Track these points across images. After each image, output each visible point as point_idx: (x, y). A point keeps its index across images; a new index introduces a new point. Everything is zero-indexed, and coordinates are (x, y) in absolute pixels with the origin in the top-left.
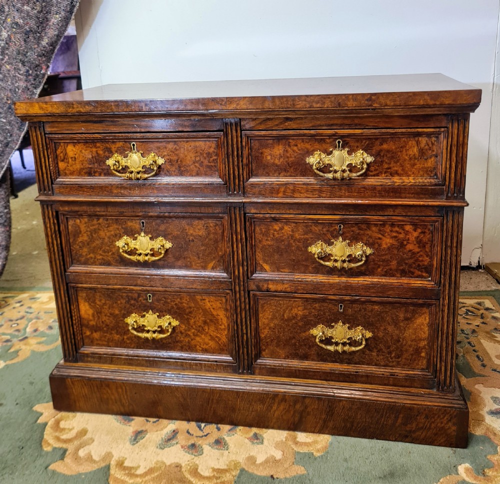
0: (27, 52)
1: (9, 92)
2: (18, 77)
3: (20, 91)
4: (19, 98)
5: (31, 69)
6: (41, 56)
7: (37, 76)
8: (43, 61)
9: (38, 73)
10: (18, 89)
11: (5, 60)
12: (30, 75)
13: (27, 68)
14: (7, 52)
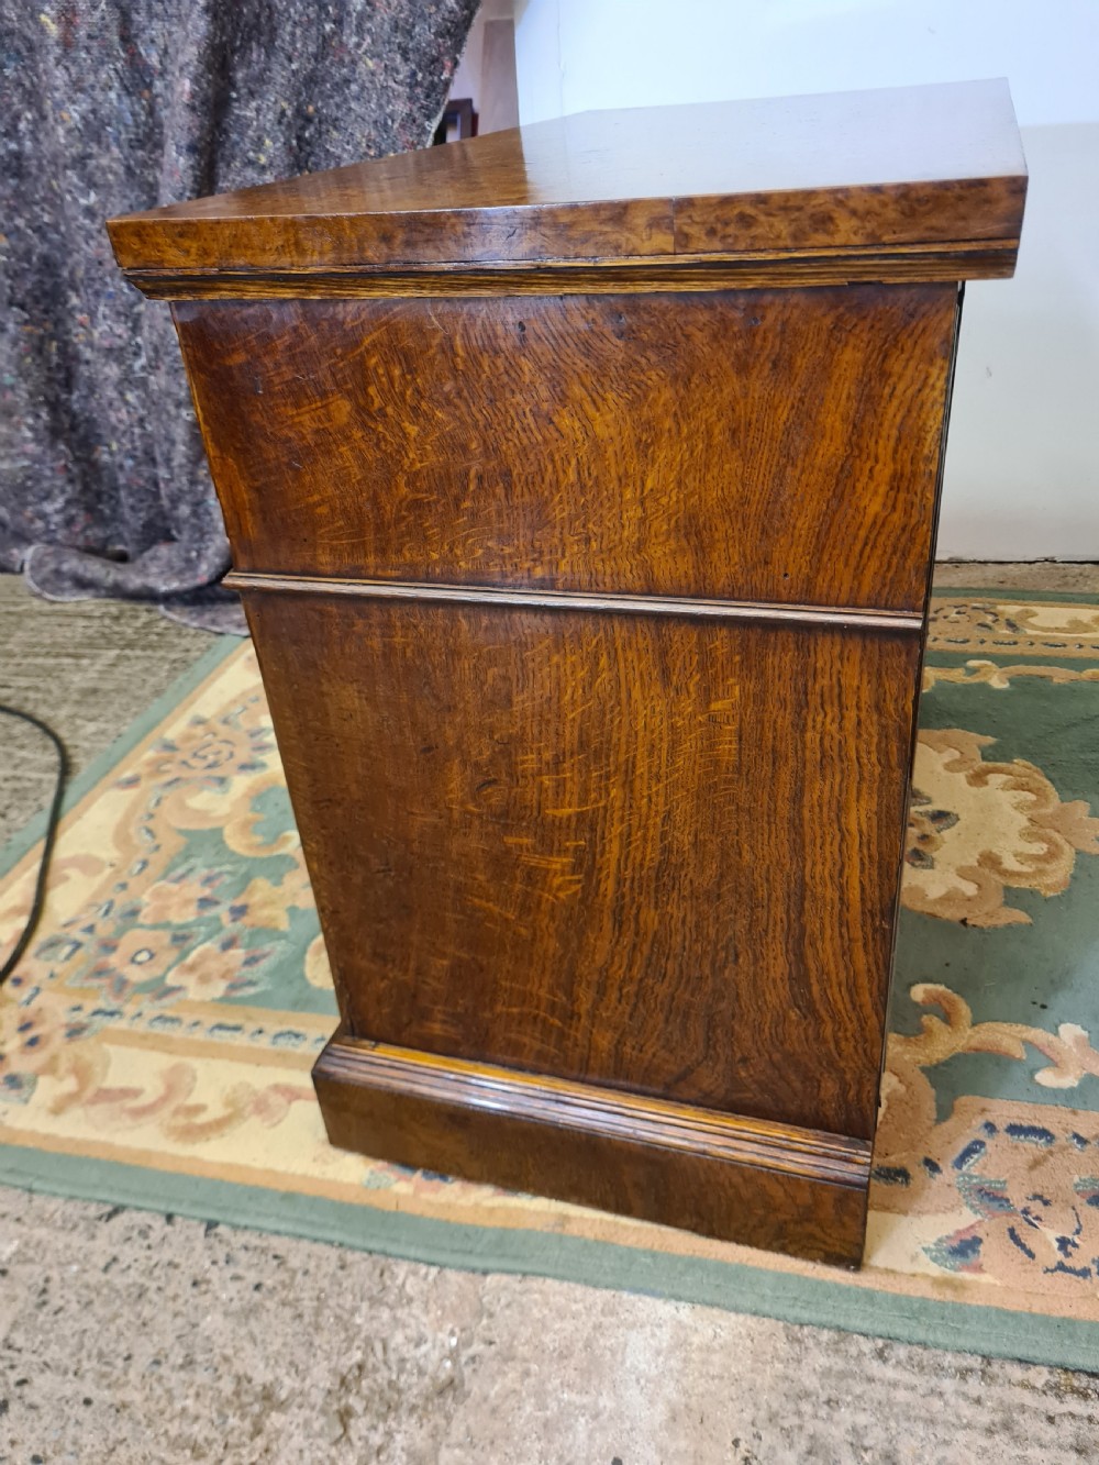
0: (413, 26)
1: (371, 126)
2: (393, 91)
3: (396, 126)
4: (394, 143)
5: (421, 70)
6: (443, 36)
7: (433, 86)
8: (446, 48)
9: (436, 79)
10: (393, 121)
11: (365, 46)
12: (418, 84)
13: (413, 66)
14: (369, 25)
